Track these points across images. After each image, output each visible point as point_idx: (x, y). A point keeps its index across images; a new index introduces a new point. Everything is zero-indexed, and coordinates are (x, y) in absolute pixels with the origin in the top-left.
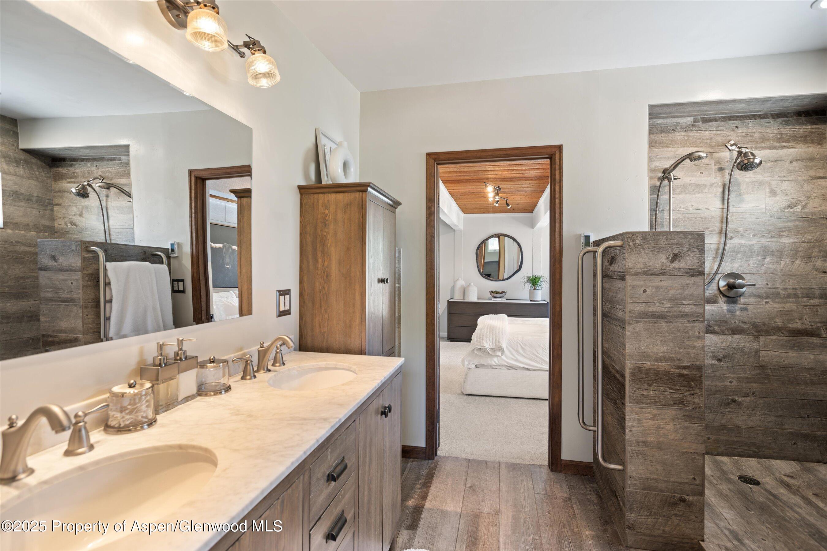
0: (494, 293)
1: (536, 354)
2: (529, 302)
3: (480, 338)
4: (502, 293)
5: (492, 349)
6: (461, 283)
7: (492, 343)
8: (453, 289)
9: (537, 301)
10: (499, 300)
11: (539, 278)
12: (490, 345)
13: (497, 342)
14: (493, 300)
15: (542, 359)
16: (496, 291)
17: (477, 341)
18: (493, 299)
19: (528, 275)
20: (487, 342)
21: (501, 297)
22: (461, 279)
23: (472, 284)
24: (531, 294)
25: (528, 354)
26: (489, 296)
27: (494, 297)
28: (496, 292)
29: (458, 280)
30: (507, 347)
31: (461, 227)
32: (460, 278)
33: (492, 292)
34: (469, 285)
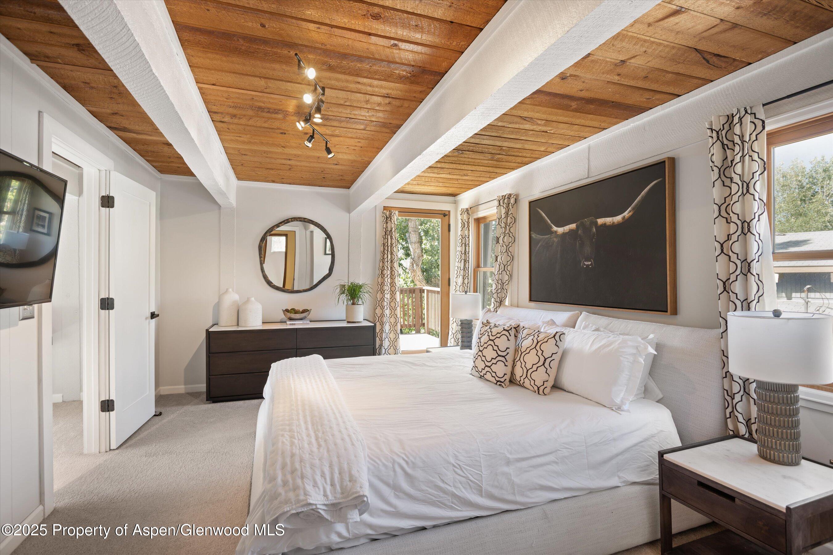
0: (291, 313)
1: (442, 485)
2: (344, 324)
3: (293, 472)
4: (304, 311)
5: (333, 505)
6: (232, 297)
7: (333, 485)
8: (217, 307)
9: (358, 322)
10: (299, 325)
11: (360, 287)
12: (325, 495)
13: (347, 478)
14: (289, 325)
15: (454, 495)
16: (293, 309)
17: (285, 483)
18: (288, 323)
19: (343, 283)
20: (315, 485)
21: (301, 319)
22: (233, 291)
23: (253, 299)
24: (348, 311)
25: (422, 490)
26: (282, 316)
27: (291, 319)
28: (295, 312)
29: (227, 291)
30: (372, 485)
31: (233, 200)
32: (231, 290)
33: (287, 311)
34: (248, 301)
